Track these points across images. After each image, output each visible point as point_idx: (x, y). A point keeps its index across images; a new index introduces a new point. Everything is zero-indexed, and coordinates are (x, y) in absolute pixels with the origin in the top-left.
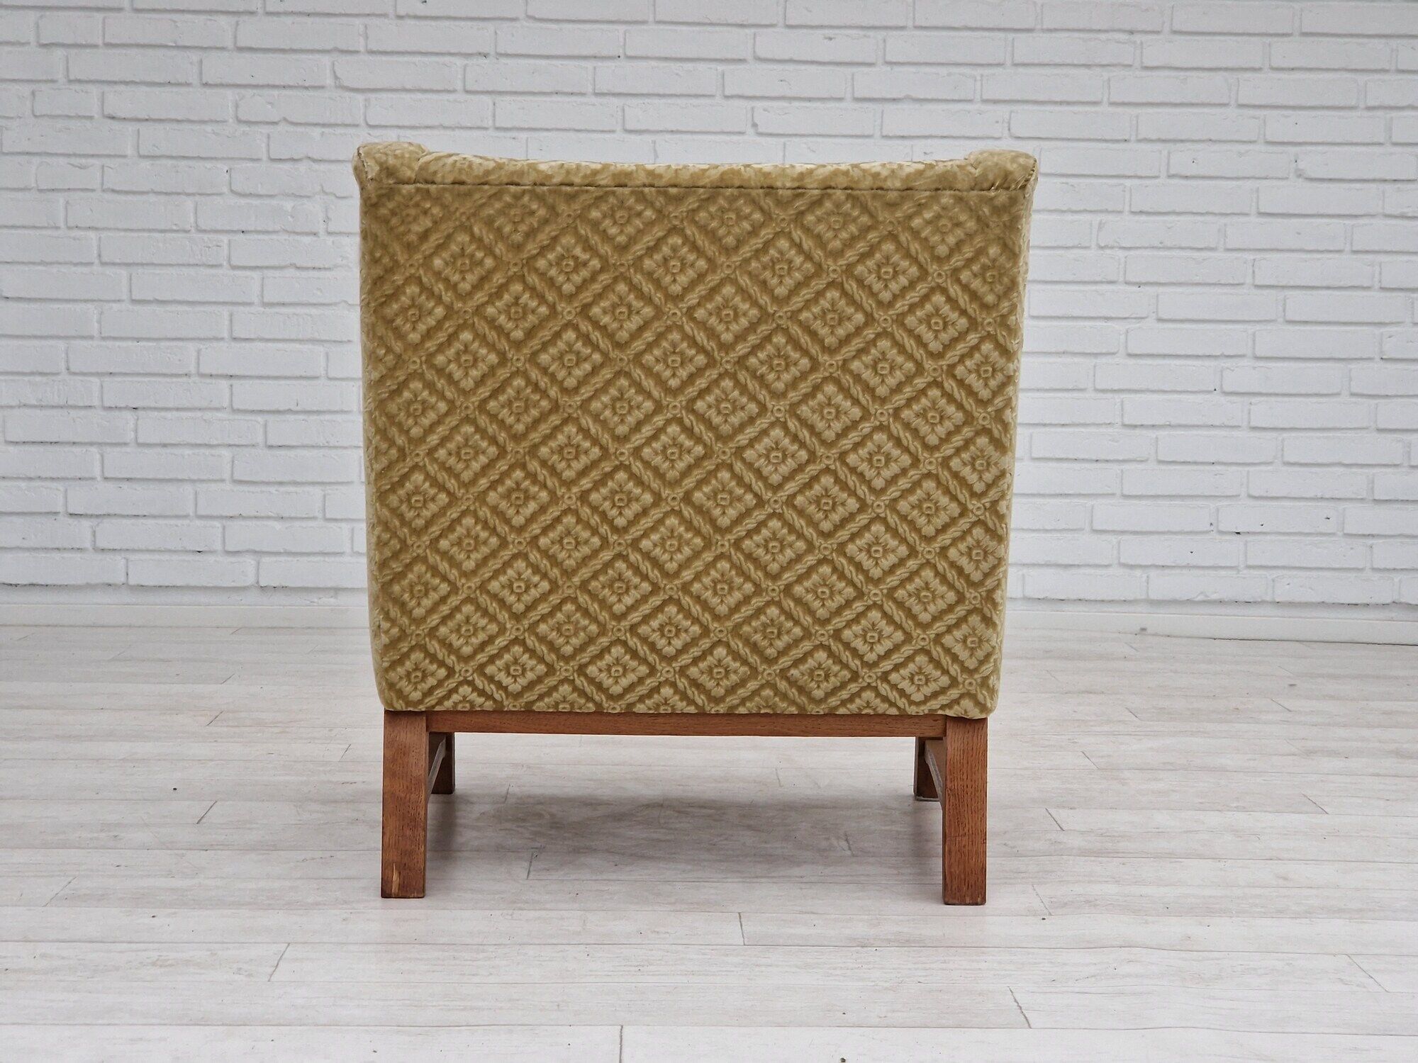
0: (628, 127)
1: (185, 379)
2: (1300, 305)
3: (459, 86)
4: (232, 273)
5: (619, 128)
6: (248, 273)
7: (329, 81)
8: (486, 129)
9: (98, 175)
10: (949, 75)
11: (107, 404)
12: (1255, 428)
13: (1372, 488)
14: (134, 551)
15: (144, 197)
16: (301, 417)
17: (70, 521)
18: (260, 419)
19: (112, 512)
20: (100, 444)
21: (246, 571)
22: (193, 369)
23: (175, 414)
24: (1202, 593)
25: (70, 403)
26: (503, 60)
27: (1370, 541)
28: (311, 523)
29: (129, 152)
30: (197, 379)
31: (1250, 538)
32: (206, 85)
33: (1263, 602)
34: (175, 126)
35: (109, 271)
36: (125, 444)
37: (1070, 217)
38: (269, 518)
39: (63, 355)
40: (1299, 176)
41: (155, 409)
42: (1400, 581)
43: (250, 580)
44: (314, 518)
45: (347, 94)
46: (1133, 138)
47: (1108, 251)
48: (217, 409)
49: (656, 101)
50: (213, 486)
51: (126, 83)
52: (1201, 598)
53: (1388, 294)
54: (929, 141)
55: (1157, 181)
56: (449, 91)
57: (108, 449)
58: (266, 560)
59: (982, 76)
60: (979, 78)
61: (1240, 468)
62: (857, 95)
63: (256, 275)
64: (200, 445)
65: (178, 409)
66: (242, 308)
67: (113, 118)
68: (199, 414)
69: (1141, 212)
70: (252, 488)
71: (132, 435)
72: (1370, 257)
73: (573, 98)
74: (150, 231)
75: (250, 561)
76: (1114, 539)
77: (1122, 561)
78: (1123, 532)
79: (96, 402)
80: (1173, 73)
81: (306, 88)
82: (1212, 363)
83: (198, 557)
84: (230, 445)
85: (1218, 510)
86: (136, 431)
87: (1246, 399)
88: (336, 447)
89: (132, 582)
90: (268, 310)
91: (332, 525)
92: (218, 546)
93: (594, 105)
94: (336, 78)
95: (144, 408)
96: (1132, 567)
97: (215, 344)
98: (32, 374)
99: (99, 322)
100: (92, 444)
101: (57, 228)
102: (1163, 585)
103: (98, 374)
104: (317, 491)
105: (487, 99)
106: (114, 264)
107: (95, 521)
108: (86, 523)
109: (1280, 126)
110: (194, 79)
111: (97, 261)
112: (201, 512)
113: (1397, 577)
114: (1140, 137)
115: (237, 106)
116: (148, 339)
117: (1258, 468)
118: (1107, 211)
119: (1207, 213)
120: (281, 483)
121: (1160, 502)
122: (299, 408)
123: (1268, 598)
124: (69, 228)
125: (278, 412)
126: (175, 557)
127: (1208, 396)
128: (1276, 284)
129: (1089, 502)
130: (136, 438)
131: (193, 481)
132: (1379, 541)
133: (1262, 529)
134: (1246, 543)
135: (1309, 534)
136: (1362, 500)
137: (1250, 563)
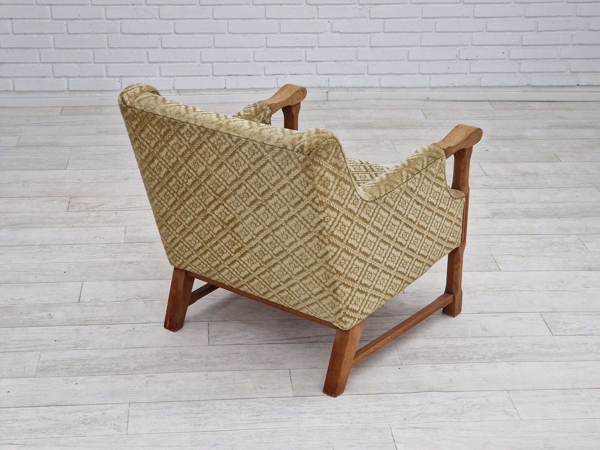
1: (31, 6)
12: (476, 18)
13: (522, 41)
14: (16, 77)
16: (82, 21)
18: (65, 22)
19: (6, 61)
21: (63, 84)
23: (29, 21)
24: (452, 84)
27: (519, 61)
28: (88, 64)
30: (36, 6)
31: (471, 61)
33: (476, 86)
36: (8, 34)
38: (70, 63)
41: (20, 19)
42: (531, 77)
43: (65, 88)
44: (90, 62)
48: (46, 19)
50: (47, 50)
52: (451, 85)
57: (1, 36)
58: (71, 79)
61: (469, 34)
64: (39, 34)
65: (29, 19)
68: (38, 21)
70: (63, 51)
71: (11, 30)
75: (65, 80)
76: (417, 63)
77: (420, 72)
78: (421, 61)
83: (43, 79)
84: (53, 33)
85: (459, 51)
86: (12, 28)
87: (473, 6)
88: (97, 33)
89: (16, 89)
91: (98, 65)
92: (51, 74)
95: (15, 19)
96: (424, 74)
102: (436, 81)
104: (91, 51)
112: (43, 61)
113: (529, 75)
117: (477, 33)
120: (75, 49)
121: (436, 48)
122: (80, 18)
123: (478, 84)
125: (72, 19)
126: (33, 79)
127: (457, 5)
129: (408, 49)
130: (13, 31)
131: (38, 48)
132: (524, 61)
133: (477, 58)
134: (470, 63)
135: (495, 59)
136: (518, 45)
137: (472, 71)
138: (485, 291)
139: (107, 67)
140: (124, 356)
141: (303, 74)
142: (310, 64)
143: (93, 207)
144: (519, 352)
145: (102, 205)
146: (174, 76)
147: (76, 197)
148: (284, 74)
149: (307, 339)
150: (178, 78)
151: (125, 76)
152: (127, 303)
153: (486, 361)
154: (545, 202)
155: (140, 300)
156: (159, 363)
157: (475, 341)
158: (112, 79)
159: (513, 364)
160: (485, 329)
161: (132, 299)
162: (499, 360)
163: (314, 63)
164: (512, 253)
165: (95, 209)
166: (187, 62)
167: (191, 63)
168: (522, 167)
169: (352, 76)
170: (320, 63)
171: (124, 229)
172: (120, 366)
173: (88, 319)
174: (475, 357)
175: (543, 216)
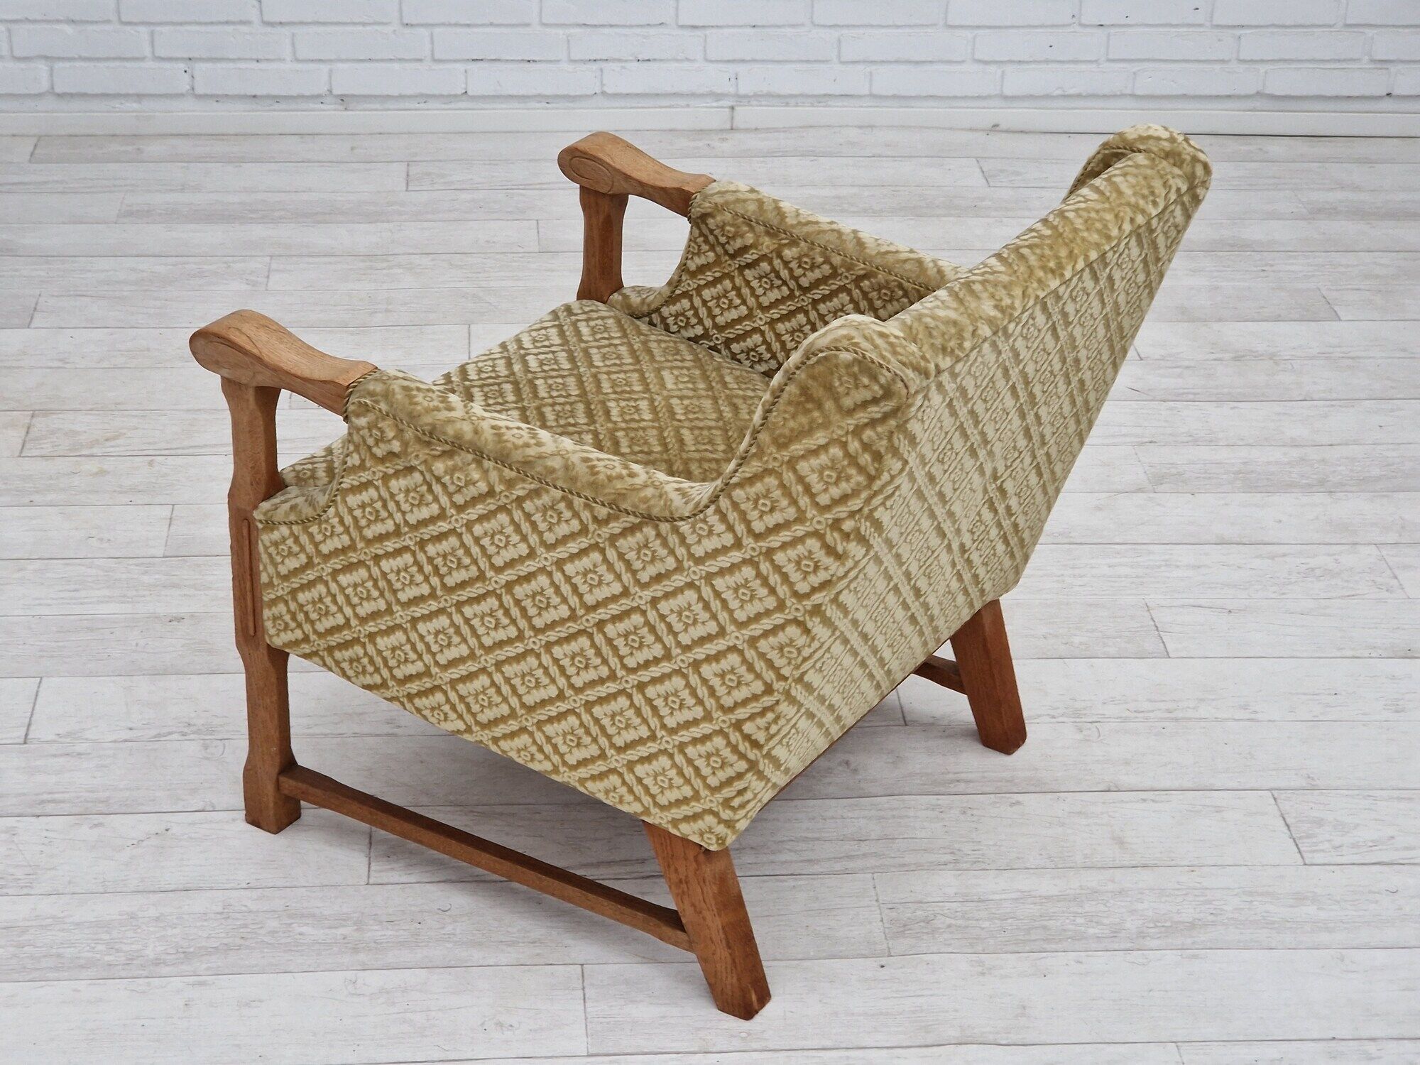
21: (39, 76)
24: (1060, 87)
27: (1238, 32)
28: (107, 27)
31: (1112, 31)
33: (1123, 96)
38: (58, 21)
42: (1266, 72)
43: (44, 86)
44: (108, 22)
52: (1059, 92)
58: (58, 65)
75: (43, 67)
76: (969, 34)
77: (976, 57)
78: (978, 27)
91: (128, 28)
92: (5, 51)
96: (986, 63)
102: (1017, 81)
113: (1262, 68)
123: (1128, 91)
132: (1248, 31)
133: (1127, 22)
134: (1109, 35)
135: (1177, 26)
137: (1111, 57)
138: (1125, 720)
140: (133, 916)
141: (668, 60)
142: (686, 33)
143: (92, 444)
144: (1211, 918)
145: (114, 438)
146: (331, 61)
147: (46, 412)
148: (620, 60)
149: (638, 868)
150: (340, 66)
151: (201, 60)
152: (157, 745)
153: (1122, 947)
154: (1295, 444)
155: (192, 737)
156: (225, 941)
157: (1092, 879)
158: (167, 65)
159: (1195, 957)
160: (1120, 842)
161: (170, 733)
162: (1154, 943)
163: (698, 32)
164: (1203, 602)
165: (95, 451)
166: (364, 24)
167: (376, 27)
168: (1236, 334)
169: (798, 66)
170: (714, 31)
171: (166, 512)
172: (118, 951)
173: (45, 797)
174: (1091, 931)
175: (1289, 487)
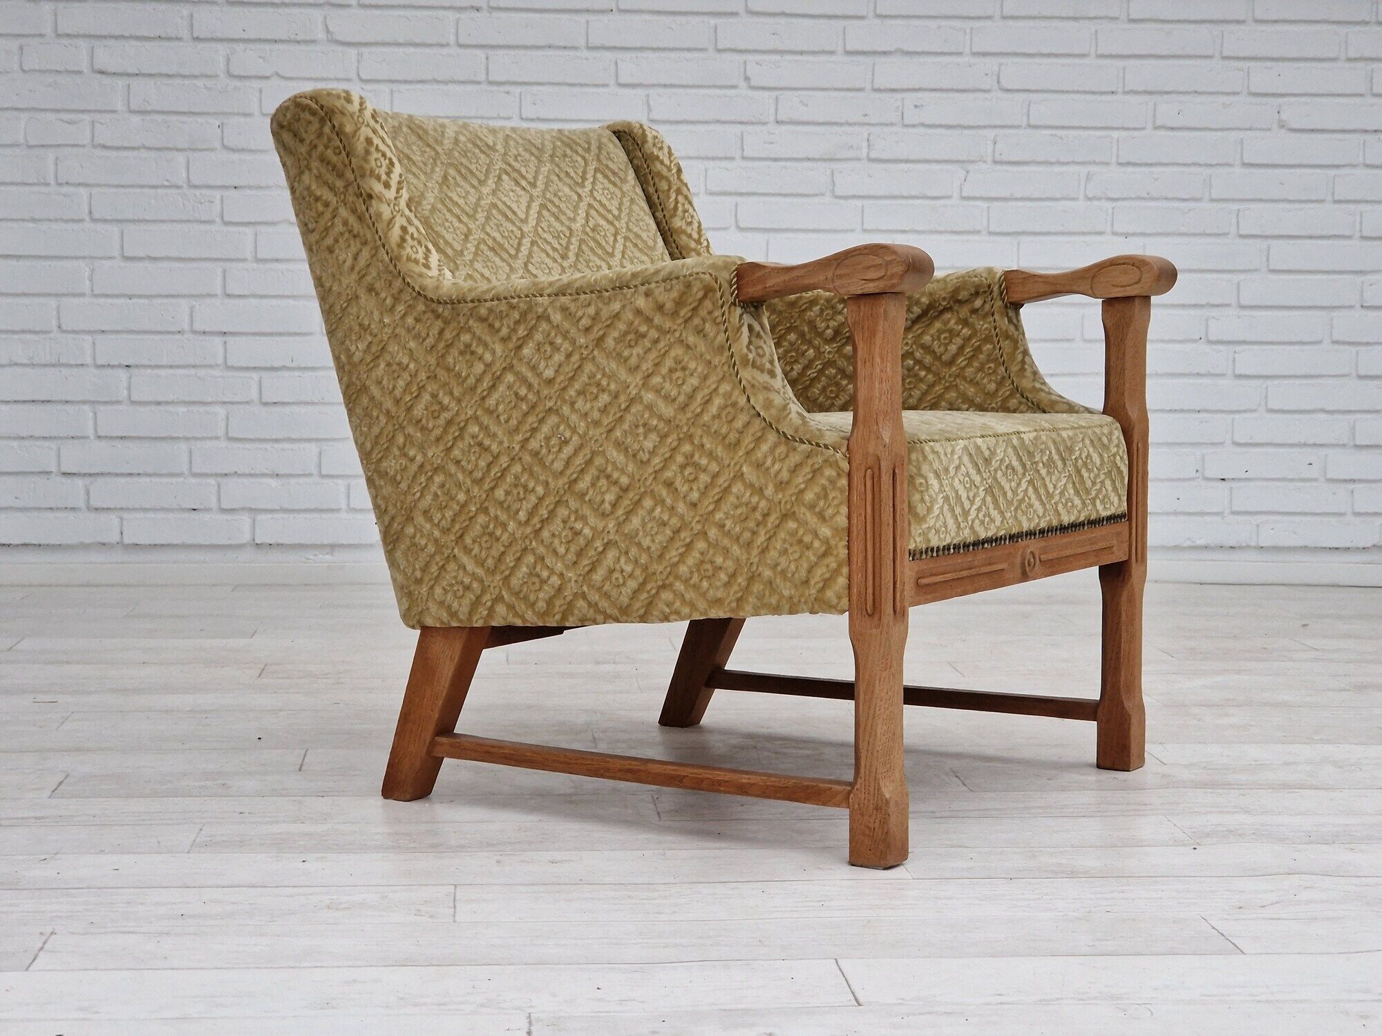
0: (622, 81)
1: (178, 336)
2: (1283, 253)
3: (452, 39)
4: (225, 229)
5: (612, 82)
6: (241, 229)
7: (321, 35)
8: (478, 83)
9: (88, 131)
10: (939, 27)
11: (99, 362)
12: (1239, 376)
13: (1354, 435)
14: (128, 510)
15: (136, 153)
16: (297, 373)
17: (64, 480)
18: (255, 375)
19: (106, 470)
20: (93, 403)
21: (241, 529)
22: (186, 327)
23: (170, 371)
24: (1189, 539)
25: (62, 361)
26: (496, 14)
27: (1351, 486)
28: (307, 480)
29: (120, 106)
30: (190, 336)
31: (1234, 485)
32: (197, 39)
33: (1248, 547)
34: (165, 81)
35: (100, 227)
36: (118, 402)
37: (1057, 169)
38: (263, 475)
39: (54, 313)
40: (1282, 127)
41: (150, 366)
43: (246, 538)
44: (310, 475)
45: (340, 48)
46: (1120, 90)
47: (1096, 203)
48: (210, 366)
49: (650, 55)
50: (208, 444)
51: (116, 38)
52: (1188, 543)
53: (1369, 243)
54: (920, 94)
55: (1143, 132)
56: (441, 45)
57: (102, 408)
58: (261, 517)
59: (972, 29)
60: (968, 31)
61: (1225, 416)
62: (849, 48)
63: (249, 231)
64: (194, 403)
65: (171, 367)
66: (234, 265)
67: (102, 72)
68: (193, 371)
69: (1129, 164)
71: (126, 393)
72: (1352, 207)
73: (567, 52)
74: (141, 187)
75: (246, 519)
79: (89, 360)
80: (1160, 26)
81: (298, 42)
82: (1198, 312)
83: (193, 514)
84: (225, 403)
85: (1203, 457)
86: (129, 389)
87: (1232, 348)
88: (330, 404)
89: (127, 541)
90: (261, 266)
91: (326, 481)
92: (213, 504)
93: (587, 59)
94: (328, 31)
95: (137, 366)
97: (208, 301)
98: (23, 332)
99: (91, 280)
100: (84, 402)
101: (47, 185)
103: (89, 332)
104: (313, 448)
105: (480, 53)
106: (105, 221)
107: (88, 480)
108: (80, 482)
109: (1262, 78)
110: (185, 33)
111: (87, 218)
112: (195, 470)
113: (1377, 521)
114: (1127, 89)
115: (228, 60)
116: (140, 296)
117: (1243, 415)
118: (1094, 163)
119: (1195, 164)
120: (277, 441)
122: (293, 365)
123: (1253, 544)
124: (60, 184)
125: (273, 369)
126: (171, 516)
127: (1193, 345)
128: (1260, 233)
130: (129, 396)
131: (187, 439)
132: (1360, 486)
133: (1247, 476)
134: (1231, 489)
135: (1291, 480)
136: (1344, 446)
137: (1235, 508)
139: (349, 487)
